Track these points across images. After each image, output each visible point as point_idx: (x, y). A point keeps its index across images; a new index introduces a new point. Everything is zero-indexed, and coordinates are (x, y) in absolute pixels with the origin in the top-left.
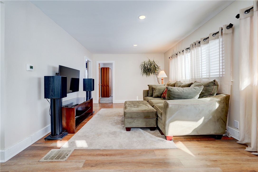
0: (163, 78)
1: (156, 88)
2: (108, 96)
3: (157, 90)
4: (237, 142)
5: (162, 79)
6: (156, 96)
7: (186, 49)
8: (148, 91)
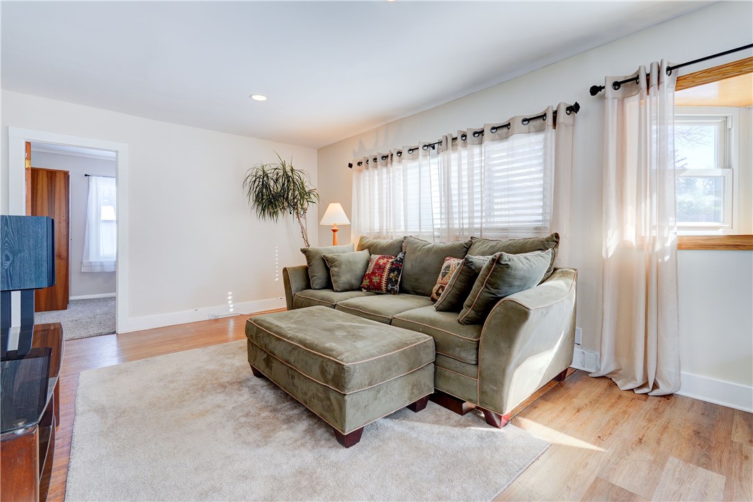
0: (338, 226)
1: (338, 258)
2: (60, 304)
3: (343, 267)
4: (590, 375)
5: (334, 231)
6: (347, 287)
7: (425, 146)
8: (306, 269)
